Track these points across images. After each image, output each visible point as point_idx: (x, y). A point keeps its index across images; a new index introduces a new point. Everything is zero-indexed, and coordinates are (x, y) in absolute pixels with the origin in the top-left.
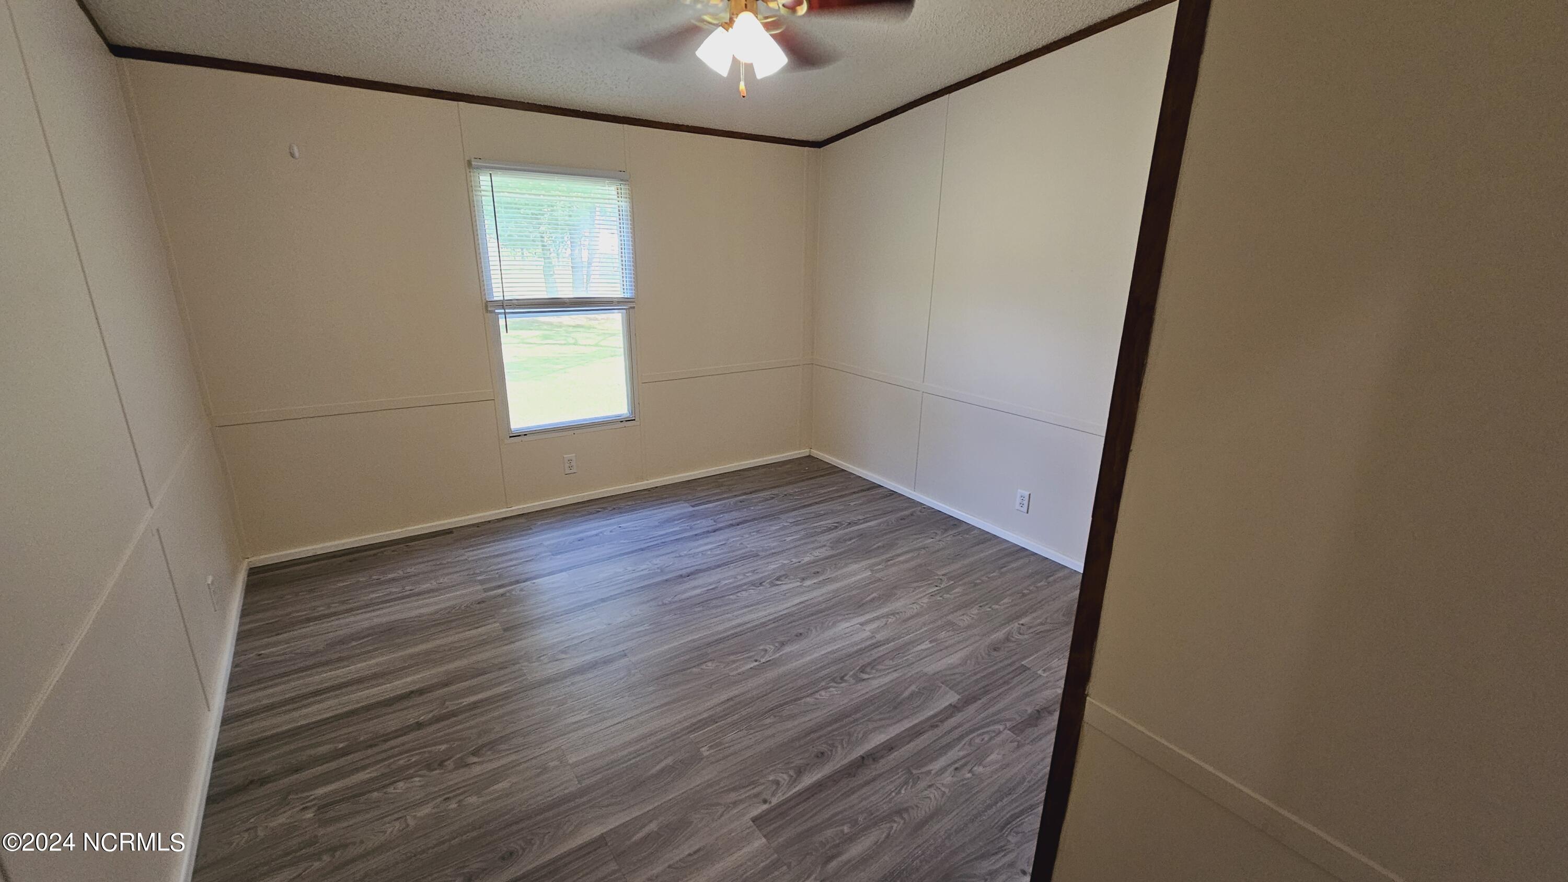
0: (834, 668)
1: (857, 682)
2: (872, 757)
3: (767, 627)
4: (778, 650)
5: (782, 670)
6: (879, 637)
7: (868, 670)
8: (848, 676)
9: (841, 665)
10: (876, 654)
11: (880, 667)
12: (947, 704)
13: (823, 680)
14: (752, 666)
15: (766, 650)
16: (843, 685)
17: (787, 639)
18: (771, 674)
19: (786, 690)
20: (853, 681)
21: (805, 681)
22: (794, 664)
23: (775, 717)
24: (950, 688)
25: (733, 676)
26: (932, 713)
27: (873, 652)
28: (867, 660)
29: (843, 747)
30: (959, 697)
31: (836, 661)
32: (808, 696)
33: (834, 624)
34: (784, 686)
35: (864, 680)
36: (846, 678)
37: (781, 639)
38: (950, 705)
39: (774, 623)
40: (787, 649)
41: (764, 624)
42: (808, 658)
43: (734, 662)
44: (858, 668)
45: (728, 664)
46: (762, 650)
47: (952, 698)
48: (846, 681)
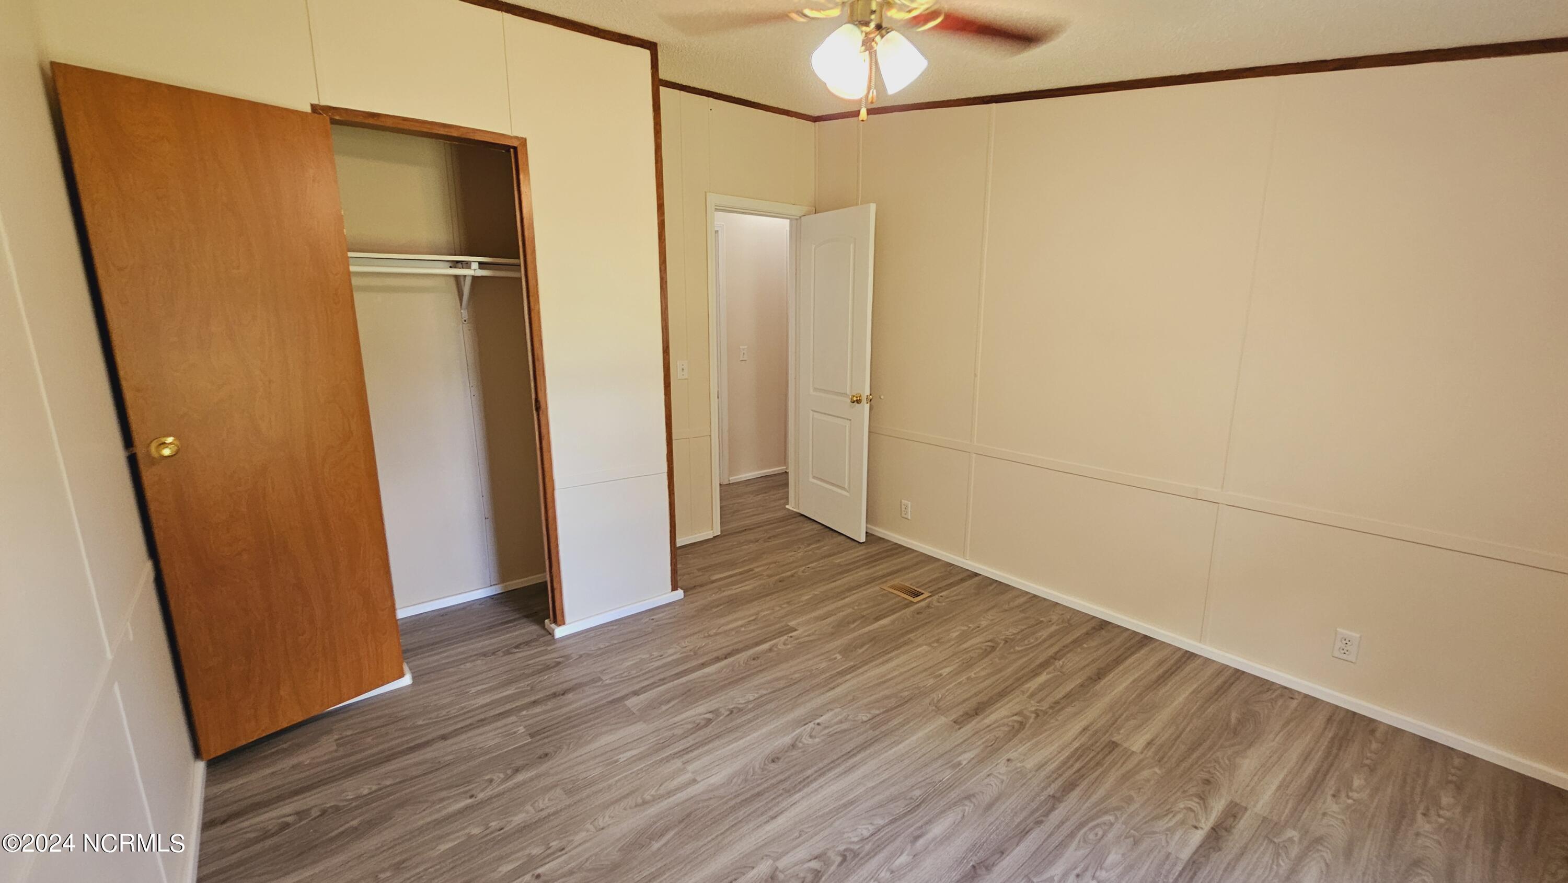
0: (739, 721)
1: (717, 710)
2: (718, 659)
3: (815, 768)
4: (798, 738)
5: (791, 716)
6: (678, 763)
7: (703, 723)
8: (725, 715)
9: (730, 725)
10: (690, 741)
11: (690, 726)
12: (640, 696)
13: (751, 709)
14: (822, 718)
15: (811, 737)
16: (731, 707)
17: (788, 754)
18: (800, 712)
19: (785, 699)
20: (722, 710)
21: (768, 707)
22: (779, 723)
23: (791, 679)
24: (630, 709)
25: (837, 708)
26: (660, 688)
27: (692, 743)
28: (701, 733)
29: (739, 663)
30: (626, 702)
31: (737, 728)
32: (765, 695)
33: (730, 780)
34: (786, 702)
35: (710, 712)
36: (728, 713)
37: (795, 753)
38: (638, 695)
39: (808, 777)
40: (787, 740)
41: (822, 773)
42: (764, 730)
43: (841, 722)
44: (713, 723)
45: (846, 719)
46: (815, 737)
47: (632, 702)
48: (729, 710)
